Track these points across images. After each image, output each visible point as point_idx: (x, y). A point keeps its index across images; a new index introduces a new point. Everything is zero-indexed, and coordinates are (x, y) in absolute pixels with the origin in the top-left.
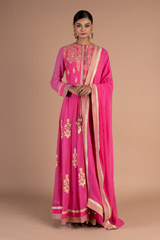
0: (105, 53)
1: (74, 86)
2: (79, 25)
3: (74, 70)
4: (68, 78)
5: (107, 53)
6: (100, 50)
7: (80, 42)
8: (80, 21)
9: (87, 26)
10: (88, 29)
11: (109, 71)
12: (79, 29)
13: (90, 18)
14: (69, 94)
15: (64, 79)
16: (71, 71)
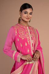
2: (26, 13)
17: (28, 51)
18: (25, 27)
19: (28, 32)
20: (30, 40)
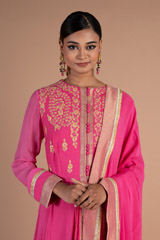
0: (127, 102)
1: (66, 183)
2: (74, 46)
3: (65, 145)
4: (52, 159)
5: (132, 102)
6: (119, 97)
7: (75, 80)
8: (74, 37)
9: (90, 46)
10: (93, 53)
11: (137, 142)
12: (73, 54)
13: (97, 29)
14: (55, 199)
15: (42, 160)
16: (58, 147)
17: (70, 167)
18: (75, 90)
19: (80, 106)
20: (79, 132)
